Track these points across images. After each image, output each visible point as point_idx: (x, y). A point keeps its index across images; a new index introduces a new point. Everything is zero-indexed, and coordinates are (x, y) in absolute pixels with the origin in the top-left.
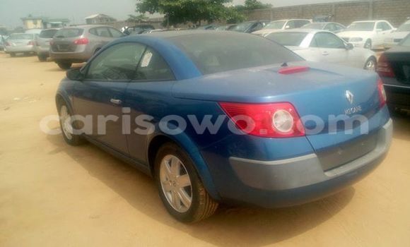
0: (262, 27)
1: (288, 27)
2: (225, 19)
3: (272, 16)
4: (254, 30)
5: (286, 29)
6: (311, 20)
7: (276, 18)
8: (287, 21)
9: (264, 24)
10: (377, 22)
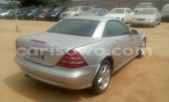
0: (68, 10)
1: (81, 10)
2: (51, 5)
3: (73, 4)
4: (64, 12)
5: (80, 11)
6: (92, 7)
7: (75, 5)
8: (80, 7)
9: (69, 8)
10: (126, 9)
